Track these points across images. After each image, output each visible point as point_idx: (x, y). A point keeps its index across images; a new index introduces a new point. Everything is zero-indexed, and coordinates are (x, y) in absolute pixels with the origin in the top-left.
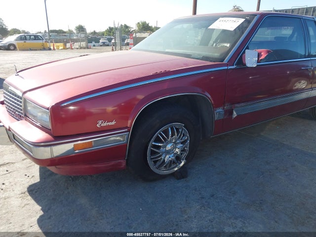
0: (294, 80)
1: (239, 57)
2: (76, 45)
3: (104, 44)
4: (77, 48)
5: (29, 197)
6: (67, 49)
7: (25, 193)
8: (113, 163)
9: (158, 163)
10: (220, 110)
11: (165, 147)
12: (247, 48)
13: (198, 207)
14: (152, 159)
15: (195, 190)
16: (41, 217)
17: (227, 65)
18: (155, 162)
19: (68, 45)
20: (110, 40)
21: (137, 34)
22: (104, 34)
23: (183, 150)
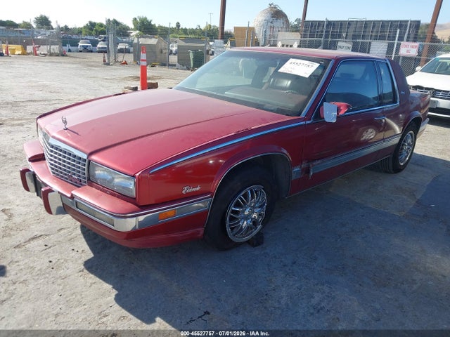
0: (361, 129)
1: (316, 111)
2: (44, 49)
3: (85, 49)
4: (45, 55)
5: (91, 275)
6: (29, 54)
7: (83, 271)
8: (191, 231)
9: (235, 229)
10: (297, 169)
11: (244, 212)
12: (324, 100)
13: (282, 275)
14: (230, 225)
15: (275, 257)
16: (117, 296)
17: (304, 120)
18: (232, 229)
19: (30, 49)
20: (95, 43)
21: (140, 39)
22: (81, 32)
23: (260, 215)
